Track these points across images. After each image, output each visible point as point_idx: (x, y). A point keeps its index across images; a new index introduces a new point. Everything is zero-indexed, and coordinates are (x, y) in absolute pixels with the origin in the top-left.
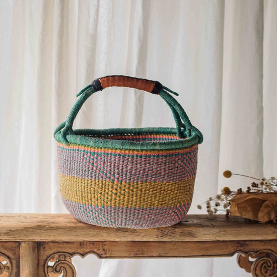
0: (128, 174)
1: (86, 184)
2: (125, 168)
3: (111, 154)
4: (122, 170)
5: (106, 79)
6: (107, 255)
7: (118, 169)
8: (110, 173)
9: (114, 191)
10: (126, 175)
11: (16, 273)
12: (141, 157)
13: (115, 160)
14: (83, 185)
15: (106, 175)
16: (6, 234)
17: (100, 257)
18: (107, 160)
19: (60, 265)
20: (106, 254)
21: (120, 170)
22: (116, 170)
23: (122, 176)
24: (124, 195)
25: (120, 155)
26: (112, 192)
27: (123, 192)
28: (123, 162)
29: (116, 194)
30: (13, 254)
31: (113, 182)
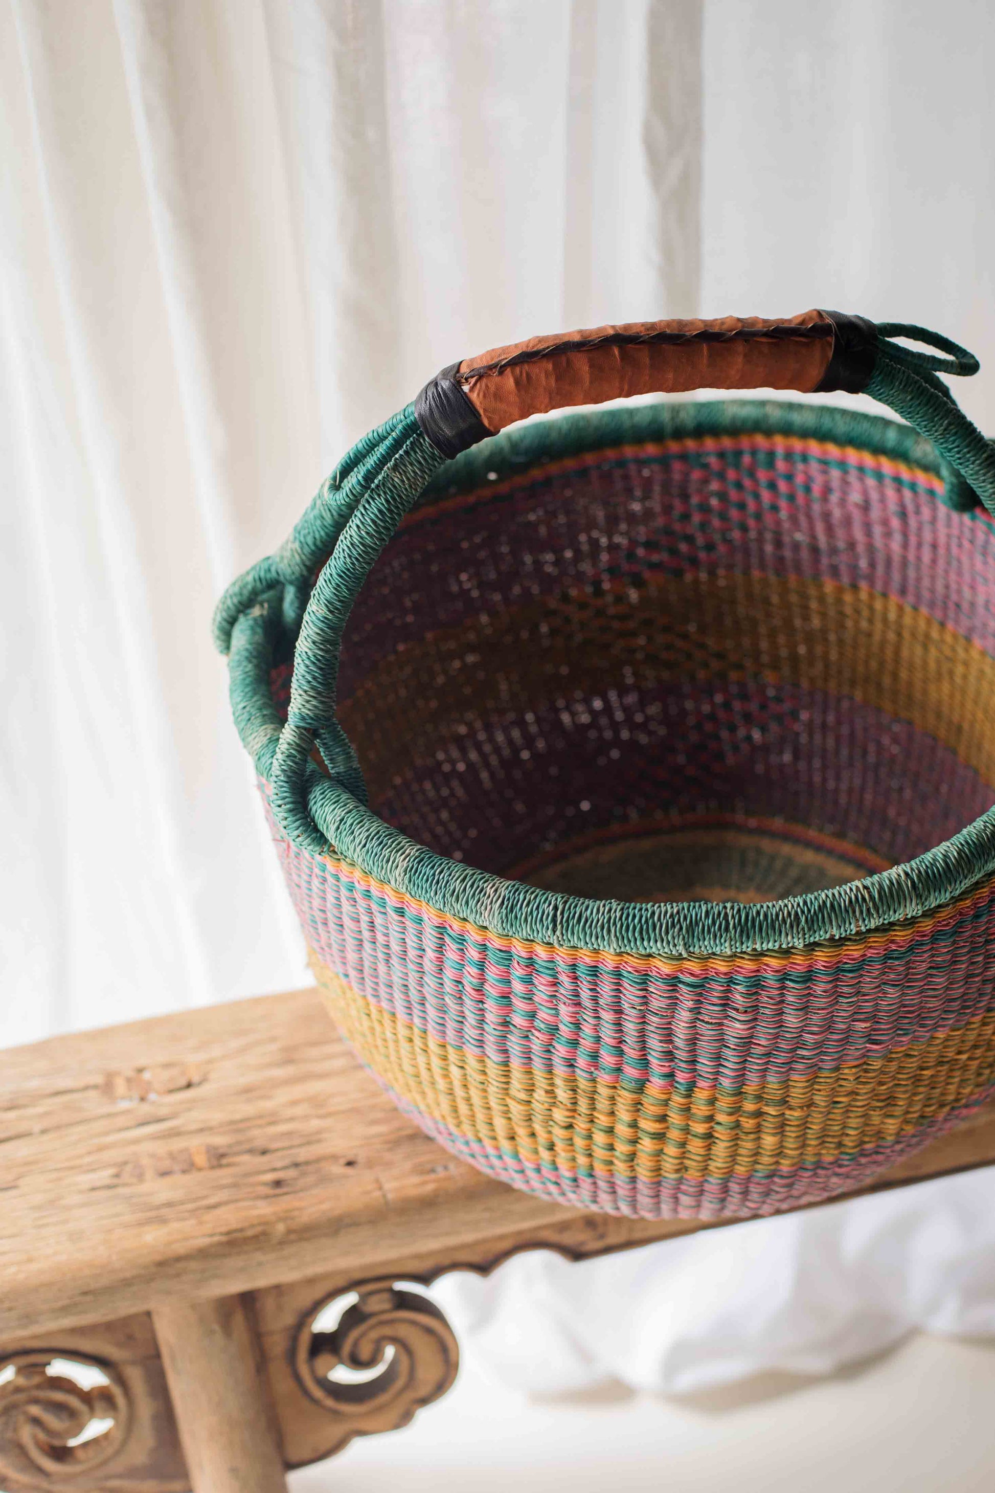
0: (731, 1057)
1: (474, 1077)
2: (707, 1032)
3: (617, 974)
4: (693, 1041)
5: (509, 382)
6: (611, 1240)
7: (668, 1036)
8: (620, 1053)
9: (648, 1125)
10: (718, 1058)
11: (155, 1418)
12: (808, 977)
13: (645, 1001)
14: (455, 1072)
15: (595, 1056)
16: (65, 1310)
17: (576, 1255)
18: (595, 1000)
19: (374, 1335)
20: (602, 1237)
21: (680, 1042)
22: (655, 1043)
23: (693, 1062)
24: (709, 1136)
25: (673, 982)
26: (634, 1125)
27: (699, 1128)
28: (696, 1011)
29: (660, 1137)
30: (119, 1345)
31: (641, 1087)
